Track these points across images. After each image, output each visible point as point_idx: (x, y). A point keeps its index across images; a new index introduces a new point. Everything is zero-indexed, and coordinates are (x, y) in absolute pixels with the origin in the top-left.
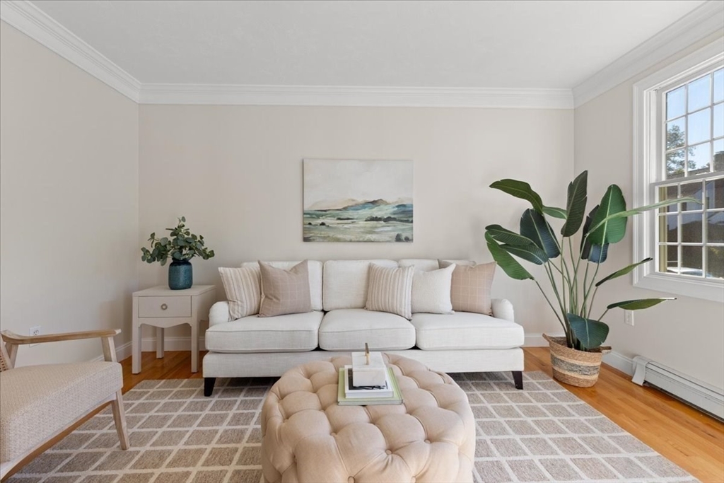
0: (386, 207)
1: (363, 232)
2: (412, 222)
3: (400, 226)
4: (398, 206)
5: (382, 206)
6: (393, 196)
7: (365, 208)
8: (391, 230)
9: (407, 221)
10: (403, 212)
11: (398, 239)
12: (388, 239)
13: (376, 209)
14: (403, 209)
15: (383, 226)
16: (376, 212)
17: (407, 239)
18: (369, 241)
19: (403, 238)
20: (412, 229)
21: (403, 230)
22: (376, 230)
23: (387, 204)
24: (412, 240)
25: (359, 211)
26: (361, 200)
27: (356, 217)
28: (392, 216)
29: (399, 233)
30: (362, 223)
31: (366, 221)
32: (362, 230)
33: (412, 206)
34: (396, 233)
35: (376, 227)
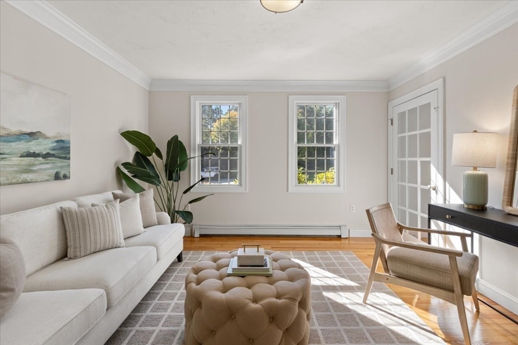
0: (45, 142)
1: (17, 172)
2: (69, 159)
3: (59, 163)
4: (57, 142)
5: (40, 140)
6: (52, 130)
7: (20, 140)
8: (49, 167)
9: (65, 158)
10: (62, 148)
11: (57, 177)
12: (47, 178)
13: (33, 142)
14: (61, 144)
15: (41, 164)
16: (34, 146)
17: (66, 177)
18: (25, 182)
19: (61, 175)
20: (69, 166)
21: (62, 167)
22: (34, 168)
23: (46, 138)
24: (69, 178)
25: (13, 144)
26: (14, 129)
27: (7, 151)
28: (52, 152)
29: (58, 170)
30: (16, 160)
31: (21, 157)
32: (16, 169)
33: (69, 142)
34: (55, 171)
35: (34, 165)
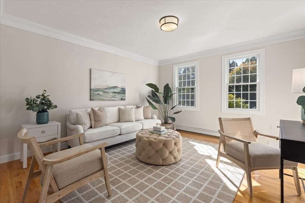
0: (118, 89)
1: (112, 97)
2: (125, 94)
3: (122, 95)
4: (122, 89)
5: (117, 88)
6: (120, 86)
7: (112, 89)
8: (119, 96)
9: (124, 94)
10: (123, 91)
11: (122, 99)
12: (119, 99)
13: (115, 89)
14: (123, 90)
15: (118, 95)
16: (116, 90)
17: (124, 100)
18: (113, 100)
19: (123, 99)
20: (125, 96)
21: (123, 96)
22: (116, 96)
23: (119, 88)
24: (125, 100)
25: (110, 90)
26: (111, 86)
27: (109, 92)
28: (120, 92)
29: (122, 97)
30: (111, 94)
31: (112, 93)
32: (111, 96)
33: (125, 89)
34: (121, 97)
35: (115, 95)
